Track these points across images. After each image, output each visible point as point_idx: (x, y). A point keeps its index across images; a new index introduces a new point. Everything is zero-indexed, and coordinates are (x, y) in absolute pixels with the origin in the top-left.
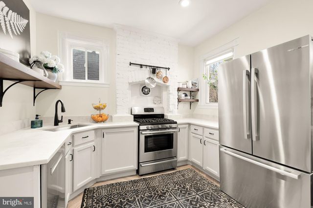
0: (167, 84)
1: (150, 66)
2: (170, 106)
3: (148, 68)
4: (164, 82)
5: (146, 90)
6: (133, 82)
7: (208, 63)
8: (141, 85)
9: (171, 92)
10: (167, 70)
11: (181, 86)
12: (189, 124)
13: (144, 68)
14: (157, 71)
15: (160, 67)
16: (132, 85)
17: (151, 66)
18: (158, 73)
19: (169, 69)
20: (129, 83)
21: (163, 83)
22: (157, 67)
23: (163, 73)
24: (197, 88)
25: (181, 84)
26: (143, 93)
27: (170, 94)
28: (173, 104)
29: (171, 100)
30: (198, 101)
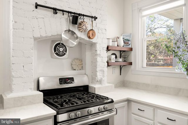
0: (94, 40)
1: (69, 12)
2: (98, 74)
3: (66, 15)
4: (89, 37)
5: (61, 49)
6: (41, 37)
7: (145, 13)
8: (53, 41)
9: (98, 52)
10: (93, 19)
11: (111, 44)
12: (129, 101)
13: (59, 14)
14: (79, 21)
15: (83, 15)
16: (40, 41)
17: (71, 13)
18: (80, 24)
19: (95, 18)
20: (35, 39)
21: (88, 39)
22: (80, 15)
23: (88, 23)
24: (130, 46)
25: (111, 40)
26: (57, 54)
27: (96, 55)
28: (101, 70)
29: (98, 64)
30: (131, 64)
